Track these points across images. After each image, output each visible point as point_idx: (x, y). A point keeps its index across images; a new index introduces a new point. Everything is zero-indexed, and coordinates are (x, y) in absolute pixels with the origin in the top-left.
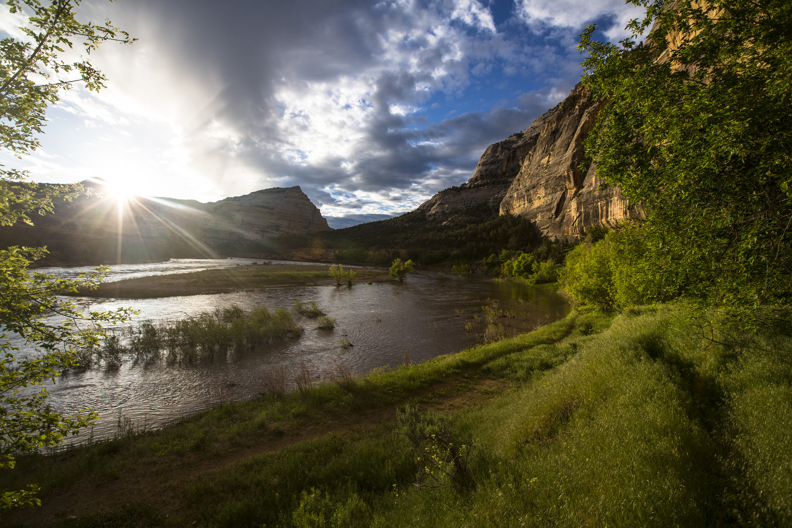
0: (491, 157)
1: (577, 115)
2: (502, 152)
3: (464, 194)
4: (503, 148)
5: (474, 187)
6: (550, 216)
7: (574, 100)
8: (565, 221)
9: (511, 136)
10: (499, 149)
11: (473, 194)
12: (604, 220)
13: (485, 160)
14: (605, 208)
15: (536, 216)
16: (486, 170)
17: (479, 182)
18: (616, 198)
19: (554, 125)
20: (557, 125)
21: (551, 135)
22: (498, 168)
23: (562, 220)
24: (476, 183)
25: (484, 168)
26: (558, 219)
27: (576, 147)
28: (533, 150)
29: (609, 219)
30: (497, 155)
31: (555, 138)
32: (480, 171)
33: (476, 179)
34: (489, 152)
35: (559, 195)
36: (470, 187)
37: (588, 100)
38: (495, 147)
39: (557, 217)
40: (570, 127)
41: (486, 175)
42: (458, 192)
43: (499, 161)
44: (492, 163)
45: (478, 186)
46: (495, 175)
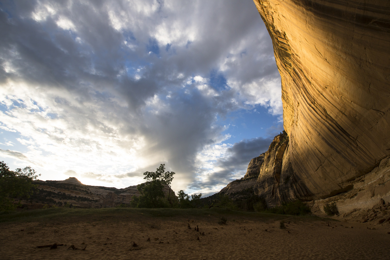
0: (253, 165)
1: (275, 151)
2: (258, 162)
3: (241, 183)
4: (258, 160)
5: (246, 180)
6: (271, 196)
7: (275, 143)
8: (276, 198)
9: (261, 154)
10: (256, 160)
11: (246, 183)
12: (289, 198)
13: (251, 166)
14: (288, 193)
15: (266, 196)
16: (252, 171)
17: (249, 177)
18: (290, 188)
19: (268, 154)
20: (269, 154)
21: (268, 158)
22: (257, 169)
23: (275, 198)
24: (247, 178)
25: (250, 170)
26: (274, 198)
27: (275, 165)
28: (263, 164)
29: (290, 198)
30: (256, 163)
31: (269, 159)
32: (248, 171)
33: (247, 176)
34: (252, 162)
35: (272, 186)
36: (244, 180)
37: (278, 144)
38: (255, 159)
39: (273, 197)
40: (273, 155)
41: (252, 173)
42: (239, 182)
43: (257, 166)
44: (254, 167)
45: (248, 179)
46: (256, 173)
